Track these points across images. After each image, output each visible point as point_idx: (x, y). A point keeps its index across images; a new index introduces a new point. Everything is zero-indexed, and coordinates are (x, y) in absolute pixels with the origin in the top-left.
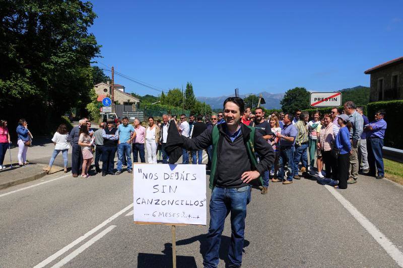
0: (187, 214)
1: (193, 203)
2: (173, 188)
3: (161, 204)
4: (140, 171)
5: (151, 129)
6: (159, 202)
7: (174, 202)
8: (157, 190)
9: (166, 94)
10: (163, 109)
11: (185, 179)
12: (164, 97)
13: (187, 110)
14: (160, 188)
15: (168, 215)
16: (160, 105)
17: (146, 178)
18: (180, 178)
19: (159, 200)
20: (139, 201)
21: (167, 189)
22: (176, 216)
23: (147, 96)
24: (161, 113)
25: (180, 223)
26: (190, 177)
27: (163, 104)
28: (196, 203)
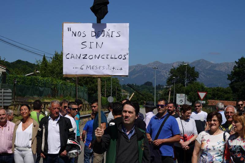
0: (112, 66)
1: (117, 57)
2: (100, 44)
3: (88, 58)
4: (69, 29)
5: (24, 128)
6: (87, 57)
7: (100, 56)
8: (85, 46)
9: (49, 60)
10: (45, 85)
11: (110, 36)
12: (46, 66)
13: (81, 85)
14: (88, 44)
15: (95, 68)
16: (40, 78)
17: (75, 35)
18: (105, 35)
19: (86, 55)
20: (68, 56)
21: (94, 45)
22: (102, 68)
23: (19, 62)
24: (40, 91)
25: (105, 74)
26: (115, 34)
27: (43, 76)
28: (120, 57)
